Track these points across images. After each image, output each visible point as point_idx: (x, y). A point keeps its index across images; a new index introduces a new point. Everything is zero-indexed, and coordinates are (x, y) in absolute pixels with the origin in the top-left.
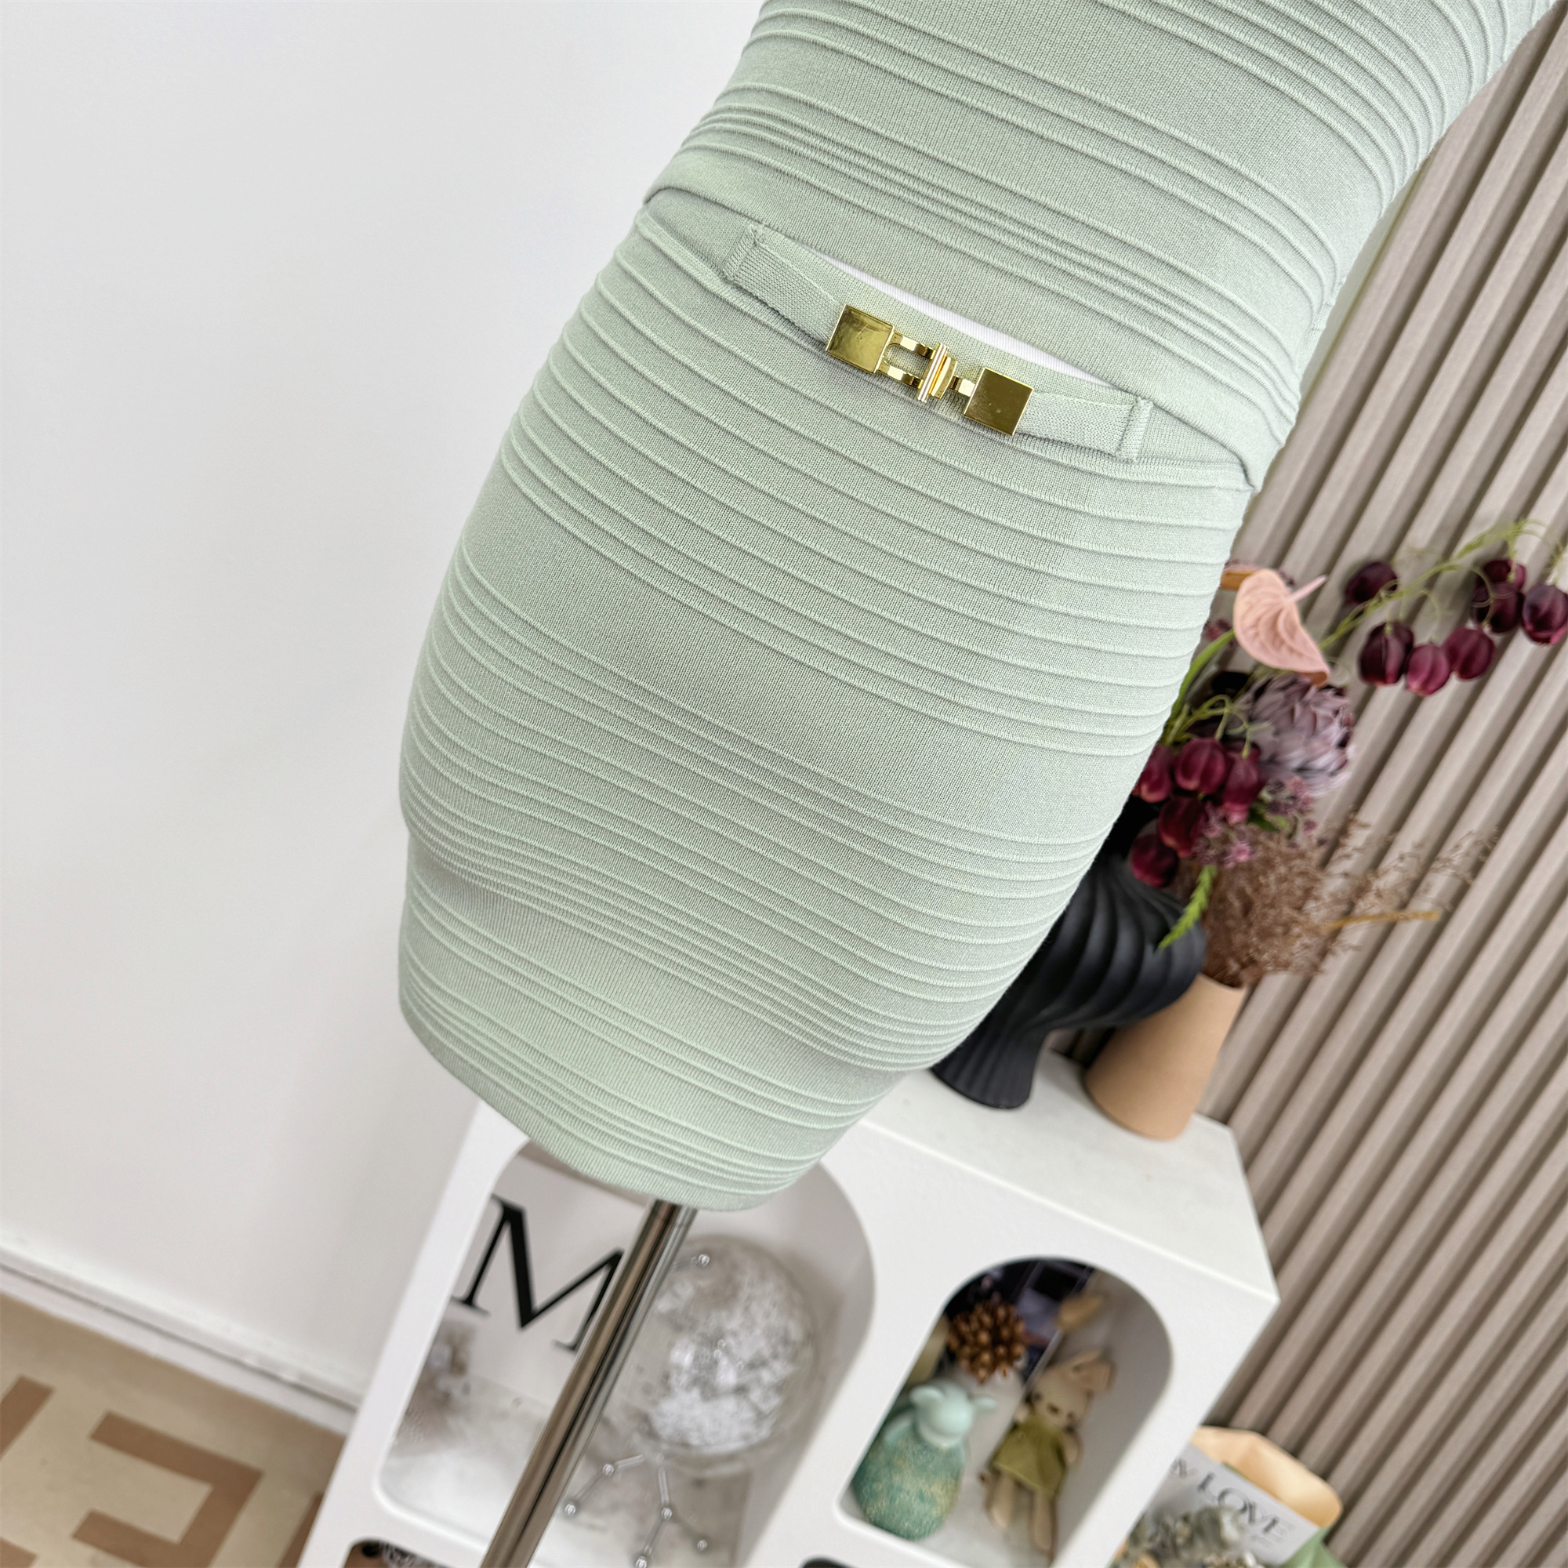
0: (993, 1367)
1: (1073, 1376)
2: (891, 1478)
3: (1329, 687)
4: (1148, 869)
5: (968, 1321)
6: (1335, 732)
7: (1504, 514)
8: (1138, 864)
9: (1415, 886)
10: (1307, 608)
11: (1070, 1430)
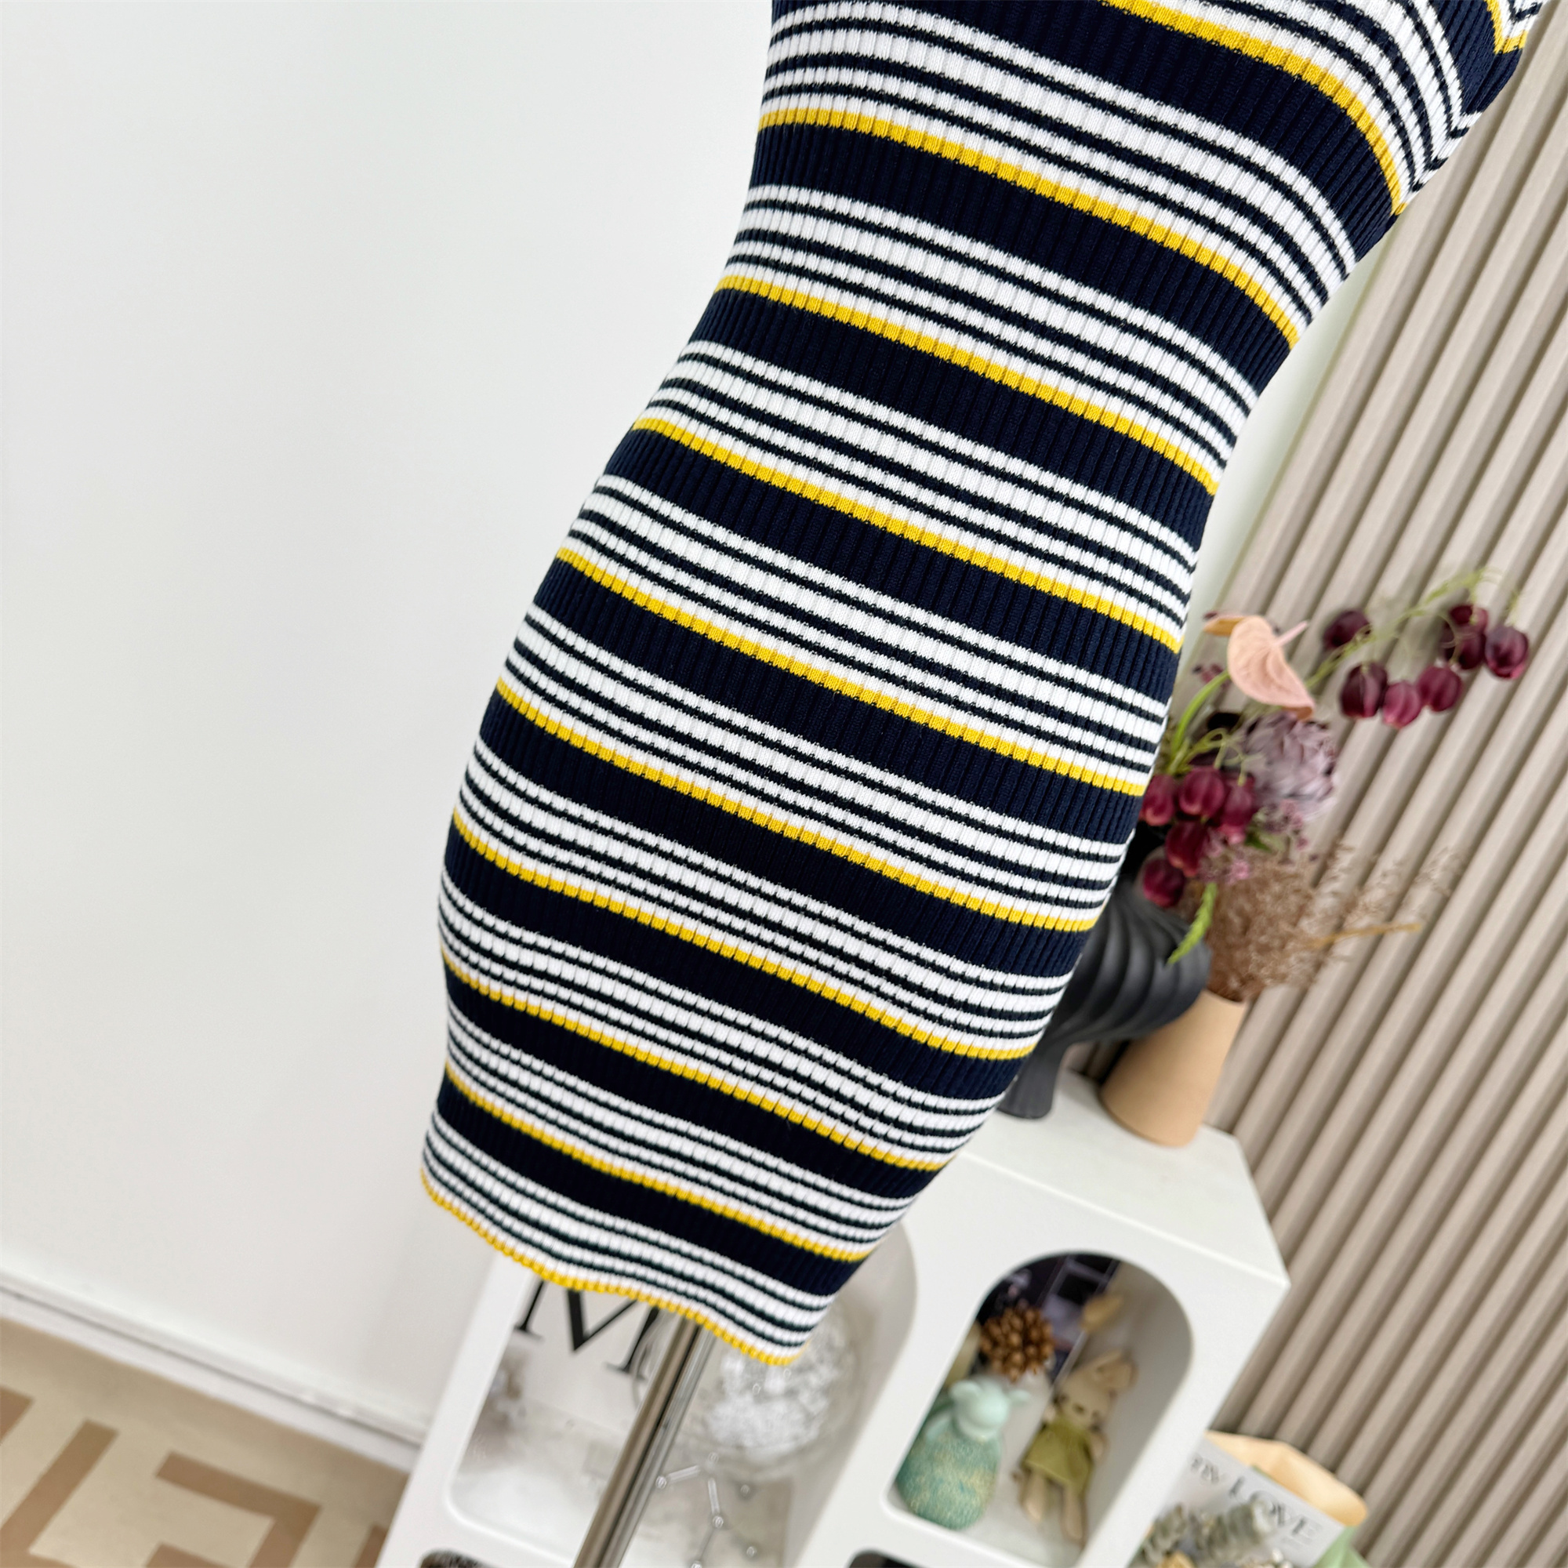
0: (1024, 1367)
1: (1096, 1377)
2: (932, 1471)
3: (1311, 723)
4: (1159, 889)
5: (999, 1324)
6: (1321, 762)
7: (1465, 565)
8: (1148, 884)
9: (1399, 901)
10: (1291, 651)
11: (1096, 1428)
